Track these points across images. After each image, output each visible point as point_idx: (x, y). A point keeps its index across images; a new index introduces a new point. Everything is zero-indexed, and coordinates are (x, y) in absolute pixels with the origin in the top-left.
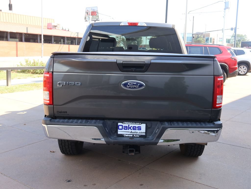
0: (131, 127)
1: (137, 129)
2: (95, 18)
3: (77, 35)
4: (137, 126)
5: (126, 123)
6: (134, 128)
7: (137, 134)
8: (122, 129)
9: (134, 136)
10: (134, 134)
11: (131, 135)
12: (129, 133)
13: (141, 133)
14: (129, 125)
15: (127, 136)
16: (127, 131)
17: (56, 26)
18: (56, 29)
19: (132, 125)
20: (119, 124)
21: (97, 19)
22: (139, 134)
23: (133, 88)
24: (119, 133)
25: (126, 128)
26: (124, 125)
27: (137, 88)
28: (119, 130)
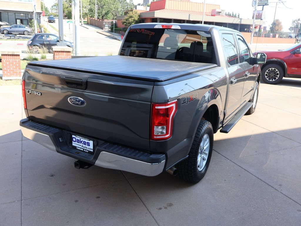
0: (82, 141)
1: (87, 144)
2: (264, 2)
3: (240, 22)
4: (87, 141)
5: (78, 137)
6: (85, 143)
7: (87, 149)
8: (75, 142)
9: (84, 150)
10: (84, 148)
11: (82, 148)
12: (81, 147)
13: (90, 149)
14: (80, 139)
15: (79, 149)
16: (79, 144)
17: (221, 12)
18: (220, 15)
19: (83, 140)
20: (73, 136)
21: (266, 4)
22: (88, 149)
23: (76, 104)
24: (73, 144)
25: (78, 141)
26: (77, 138)
27: (79, 105)
28: (73, 142)
